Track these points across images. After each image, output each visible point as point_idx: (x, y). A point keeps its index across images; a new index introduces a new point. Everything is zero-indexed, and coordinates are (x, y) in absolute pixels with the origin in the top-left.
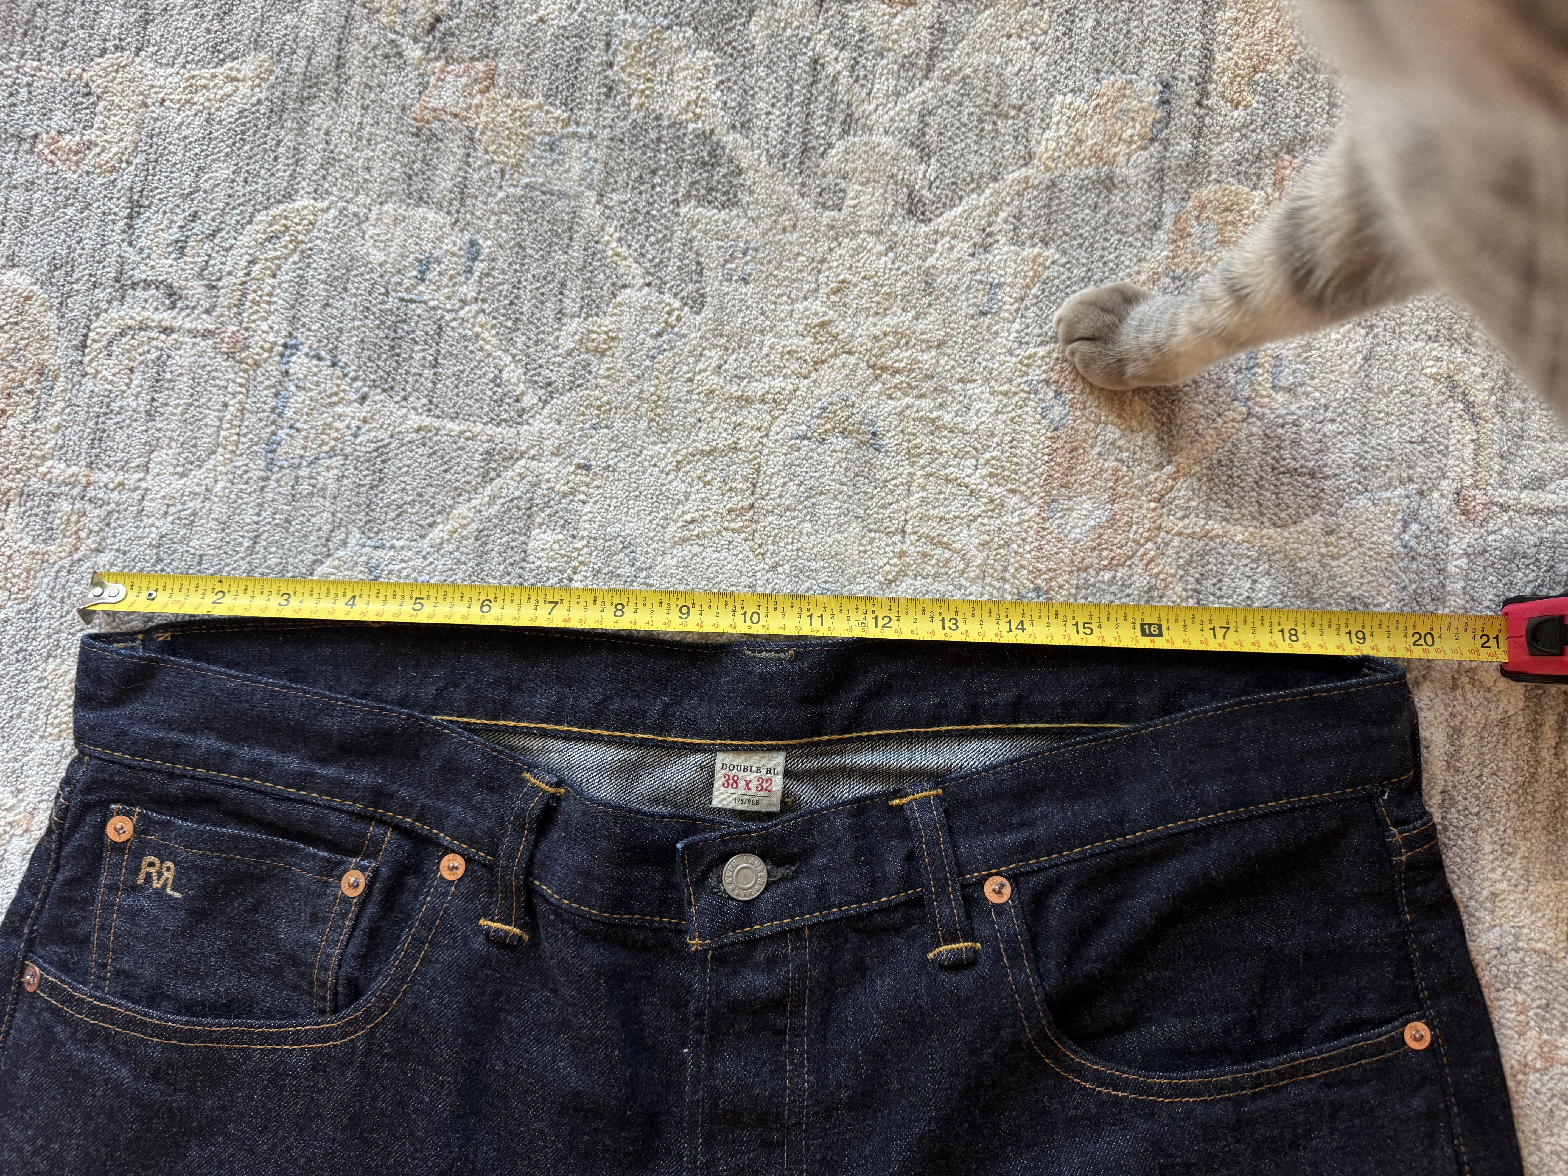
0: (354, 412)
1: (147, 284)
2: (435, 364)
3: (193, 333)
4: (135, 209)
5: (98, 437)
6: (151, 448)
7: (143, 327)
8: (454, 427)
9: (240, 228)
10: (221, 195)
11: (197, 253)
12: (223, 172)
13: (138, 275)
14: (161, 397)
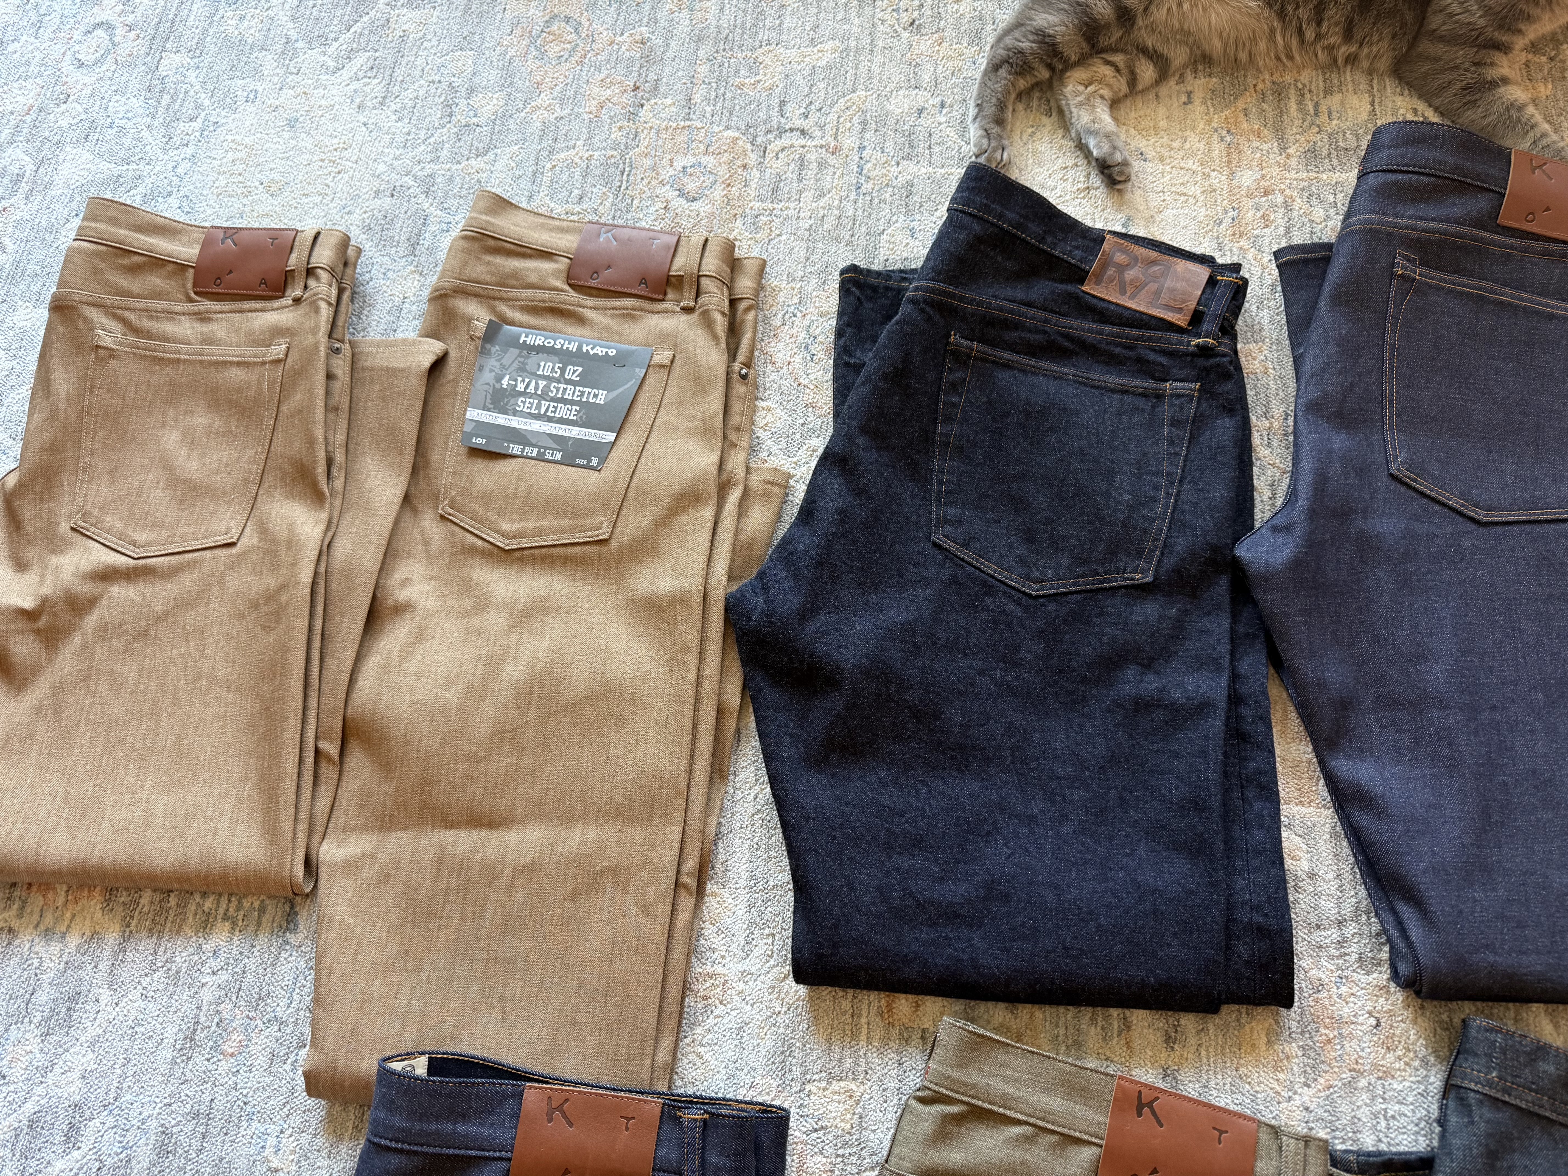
0: (894, 170)
1: (791, 130)
2: (930, 148)
3: (816, 147)
4: (783, 103)
5: (775, 190)
6: (800, 192)
7: (792, 146)
8: (943, 171)
9: (831, 106)
10: (822, 94)
11: (814, 117)
12: (822, 85)
13: (787, 127)
14: (804, 173)
